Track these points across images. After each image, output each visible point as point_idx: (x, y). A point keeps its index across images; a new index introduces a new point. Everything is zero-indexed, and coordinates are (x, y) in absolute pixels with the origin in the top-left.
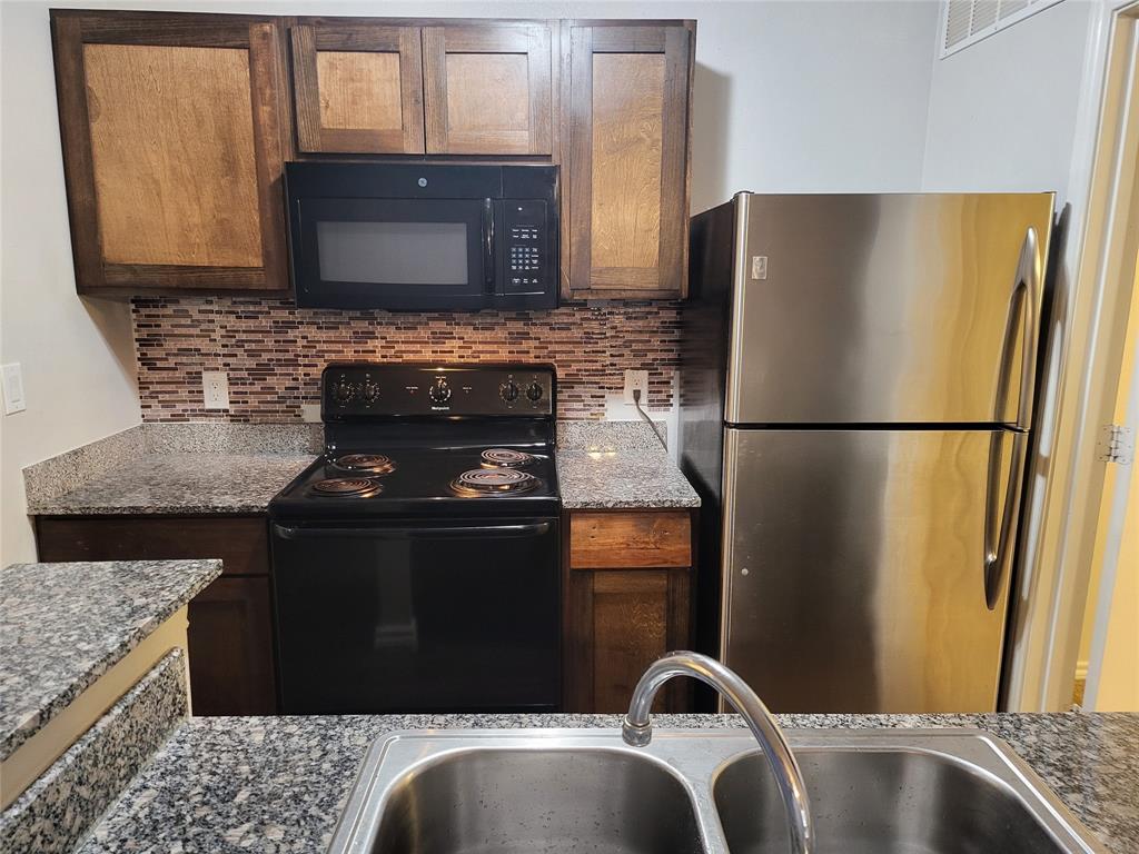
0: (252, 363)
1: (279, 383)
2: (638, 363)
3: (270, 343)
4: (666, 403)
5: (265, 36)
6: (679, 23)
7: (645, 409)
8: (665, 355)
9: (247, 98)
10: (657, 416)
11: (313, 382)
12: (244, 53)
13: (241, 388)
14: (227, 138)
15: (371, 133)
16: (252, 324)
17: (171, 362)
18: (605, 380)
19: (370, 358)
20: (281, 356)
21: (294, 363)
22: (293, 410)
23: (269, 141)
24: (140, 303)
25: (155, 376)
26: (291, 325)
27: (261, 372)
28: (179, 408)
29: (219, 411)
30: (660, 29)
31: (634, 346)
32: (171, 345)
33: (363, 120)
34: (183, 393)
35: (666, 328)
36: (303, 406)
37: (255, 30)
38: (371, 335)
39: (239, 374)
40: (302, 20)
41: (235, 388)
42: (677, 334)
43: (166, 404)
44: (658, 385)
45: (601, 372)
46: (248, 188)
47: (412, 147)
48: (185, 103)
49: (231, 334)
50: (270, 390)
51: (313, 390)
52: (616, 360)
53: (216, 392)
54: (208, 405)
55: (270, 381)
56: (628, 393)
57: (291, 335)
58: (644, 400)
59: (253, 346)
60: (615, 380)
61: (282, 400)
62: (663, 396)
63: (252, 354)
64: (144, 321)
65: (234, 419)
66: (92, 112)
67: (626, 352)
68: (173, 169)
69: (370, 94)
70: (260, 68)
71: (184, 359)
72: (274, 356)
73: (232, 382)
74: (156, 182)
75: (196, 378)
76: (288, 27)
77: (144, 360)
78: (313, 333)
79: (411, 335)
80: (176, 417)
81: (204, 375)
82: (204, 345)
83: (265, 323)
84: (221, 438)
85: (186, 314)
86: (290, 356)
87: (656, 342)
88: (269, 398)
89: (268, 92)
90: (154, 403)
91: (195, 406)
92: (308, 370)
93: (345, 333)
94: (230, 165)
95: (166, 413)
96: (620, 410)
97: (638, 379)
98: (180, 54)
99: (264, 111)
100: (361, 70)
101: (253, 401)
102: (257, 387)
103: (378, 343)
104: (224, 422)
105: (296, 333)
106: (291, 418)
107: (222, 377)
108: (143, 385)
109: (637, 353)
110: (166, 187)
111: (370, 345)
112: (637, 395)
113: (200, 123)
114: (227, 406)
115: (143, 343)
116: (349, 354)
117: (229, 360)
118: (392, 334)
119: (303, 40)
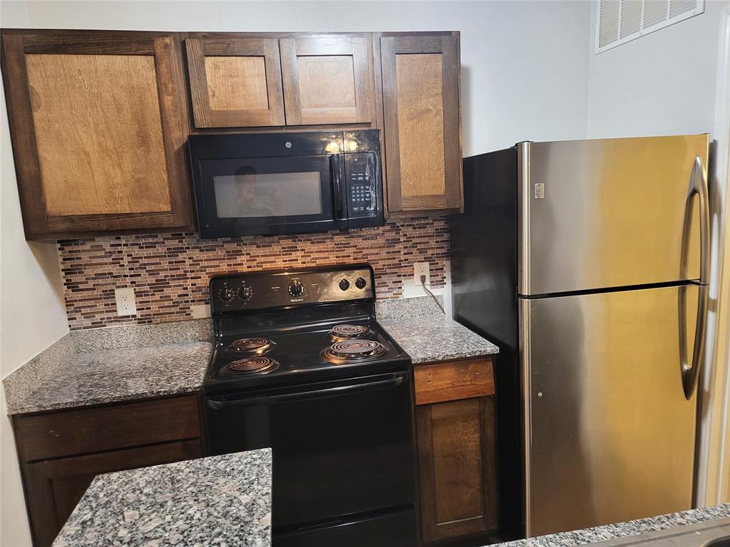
0: (152, 280)
1: (173, 292)
2: (422, 257)
3: (165, 264)
4: (442, 283)
5: (166, 46)
6: (449, 33)
7: (428, 287)
8: (439, 251)
9: (155, 91)
10: (437, 291)
11: (199, 289)
12: (151, 59)
13: (145, 299)
14: (140, 120)
15: (246, 112)
16: (151, 251)
17: (91, 284)
18: (401, 271)
19: (239, 269)
20: (174, 273)
21: (184, 277)
22: (185, 311)
23: (173, 121)
24: (64, 243)
25: (78, 295)
26: (181, 250)
27: (159, 286)
28: (98, 317)
29: (129, 317)
30: (438, 38)
31: (419, 247)
32: (90, 272)
33: (239, 104)
34: (101, 306)
35: (439, 233)
36: (192, 308)
37: (159, 43)
38: (239, 253)
39: (142, 289)
40: (192, 35)
41: (141, 299)
42: (446, 236)
43: (87, 316)
44: (436, 271)
45: (399, 266)
46: (157, 155)
47: (276, 120)
48: (107, 96)
49: (135, 260)
50: (167, 298)
51: (199, 295)
52: (407, 257)
53: (126, 303)
54: (121, 313)
55: (167, 291)
56: (417, 277)
57: (181, 257)
58: (428, 282)
59: (153, 267)
60: (408, 270)
61: (176, 304)
62: (439, 278)
63: (151, 273)
64: (68, 255)
65: (141, 321)
66: (34, 104)
67: (414, 251)
68: (100, 144)
69: (244, 86)
70: (163, 68)
71: (101, 281)
72: (169, 273)
73: (138, 294)
74: (87, 154)
75: (110, 294)
76: (182, 40)
77: (69, 284)
78: (197, 254)
79: (267, 250)
80: (95, 325)
81: (118, 292)
82: (115, 270)
83: (161, 250)
84: (132, 336)
85: (100, 248)
86: (181, 272)
87: (433, 243)
88: (166, 304)
89: (170, 86)
90: (78, 315)
91: (110, 315)
92: (194, 281)
93: (221, 253)
94: (144, 139)
95: (88, 322)
96: (412, 289)
97: (422, 268)
98: (102, 61)
99: (168, 100)
100: (237, 69)
101: (154, 308)
102: (157, 297)
103: (244, 258)
104: (133, 324)
105: (185, 255)
106: (183, 317)
107: (130, 292)
108: (69, 303)
109: (422, 251)
110: (95, 157)
111: (239, 260)
112: (423, 279)
113: (119, 110)
114: (134, 312)
115: (68, 272)
116: (224, 268)
117: (134, 279)
118: (254, 250)
119: (194, 48)
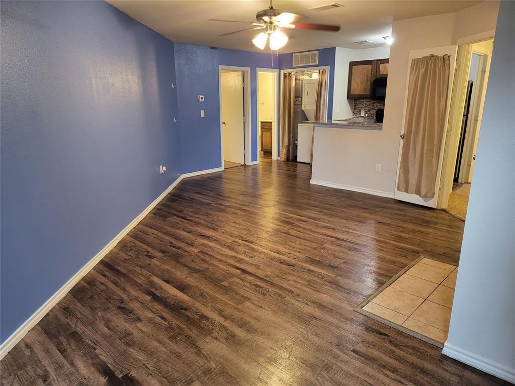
3: (371, 106)
9: (371, 71)
12: (371, 65)
14: (367, 76)
16: (369, 103)
17: (357, 109)
21: (374, 109)
22: (372, 116)
23: (373, 77)
24: (355, 100)
25: (355, 111)
26: (374, 103)
27: (369, 110)
32: (358, 106)
34: (358, 114)
37: (373, 62)
39: (366, 111)
40: (379, 60)
41: (365, 113)
43: (356, 115)
46: (369, 83)
48: (363, 72)
49: (366, 104)
53: (363, 114)
54: (361, 115)
55: (370, 112)
59: (369, 106)
63: (368, 108)
64: (355, 103)
65: (365, 118)
68: (361, 82)
69: (387, 69)
70: (373, 67)
71: (359, 108)
72: (371, 108)
75: (360, 111)
76: (377, 61)
77: (355, 109)
80: (357, 117)
81: (362, 111)
82: (362, 106)
83: (371, 103)
84: (362, 120)
85: (360, 102)
88: (370, 114)
89: (373, 70)
90: (354, 115)
91: (359, 116)
92: (376, 110)
94: (367, 80)
98: (363, 66)
99: (373, 73)
100: (386, 66)
101: (367, 115)
102: (368, 113)
104: (363, 118)
106: (372, 118)
107: (364, 111)
108: (353, 112)
110: (359, 84)
113: (365, 75)
114: (364, 116)
115: (355, 106)
117: (365, 109)
119: (379, 62)
